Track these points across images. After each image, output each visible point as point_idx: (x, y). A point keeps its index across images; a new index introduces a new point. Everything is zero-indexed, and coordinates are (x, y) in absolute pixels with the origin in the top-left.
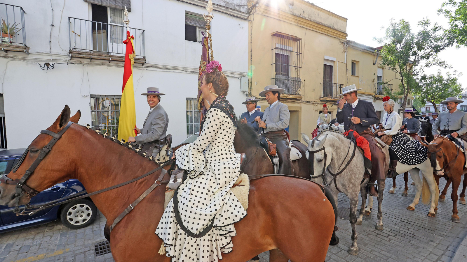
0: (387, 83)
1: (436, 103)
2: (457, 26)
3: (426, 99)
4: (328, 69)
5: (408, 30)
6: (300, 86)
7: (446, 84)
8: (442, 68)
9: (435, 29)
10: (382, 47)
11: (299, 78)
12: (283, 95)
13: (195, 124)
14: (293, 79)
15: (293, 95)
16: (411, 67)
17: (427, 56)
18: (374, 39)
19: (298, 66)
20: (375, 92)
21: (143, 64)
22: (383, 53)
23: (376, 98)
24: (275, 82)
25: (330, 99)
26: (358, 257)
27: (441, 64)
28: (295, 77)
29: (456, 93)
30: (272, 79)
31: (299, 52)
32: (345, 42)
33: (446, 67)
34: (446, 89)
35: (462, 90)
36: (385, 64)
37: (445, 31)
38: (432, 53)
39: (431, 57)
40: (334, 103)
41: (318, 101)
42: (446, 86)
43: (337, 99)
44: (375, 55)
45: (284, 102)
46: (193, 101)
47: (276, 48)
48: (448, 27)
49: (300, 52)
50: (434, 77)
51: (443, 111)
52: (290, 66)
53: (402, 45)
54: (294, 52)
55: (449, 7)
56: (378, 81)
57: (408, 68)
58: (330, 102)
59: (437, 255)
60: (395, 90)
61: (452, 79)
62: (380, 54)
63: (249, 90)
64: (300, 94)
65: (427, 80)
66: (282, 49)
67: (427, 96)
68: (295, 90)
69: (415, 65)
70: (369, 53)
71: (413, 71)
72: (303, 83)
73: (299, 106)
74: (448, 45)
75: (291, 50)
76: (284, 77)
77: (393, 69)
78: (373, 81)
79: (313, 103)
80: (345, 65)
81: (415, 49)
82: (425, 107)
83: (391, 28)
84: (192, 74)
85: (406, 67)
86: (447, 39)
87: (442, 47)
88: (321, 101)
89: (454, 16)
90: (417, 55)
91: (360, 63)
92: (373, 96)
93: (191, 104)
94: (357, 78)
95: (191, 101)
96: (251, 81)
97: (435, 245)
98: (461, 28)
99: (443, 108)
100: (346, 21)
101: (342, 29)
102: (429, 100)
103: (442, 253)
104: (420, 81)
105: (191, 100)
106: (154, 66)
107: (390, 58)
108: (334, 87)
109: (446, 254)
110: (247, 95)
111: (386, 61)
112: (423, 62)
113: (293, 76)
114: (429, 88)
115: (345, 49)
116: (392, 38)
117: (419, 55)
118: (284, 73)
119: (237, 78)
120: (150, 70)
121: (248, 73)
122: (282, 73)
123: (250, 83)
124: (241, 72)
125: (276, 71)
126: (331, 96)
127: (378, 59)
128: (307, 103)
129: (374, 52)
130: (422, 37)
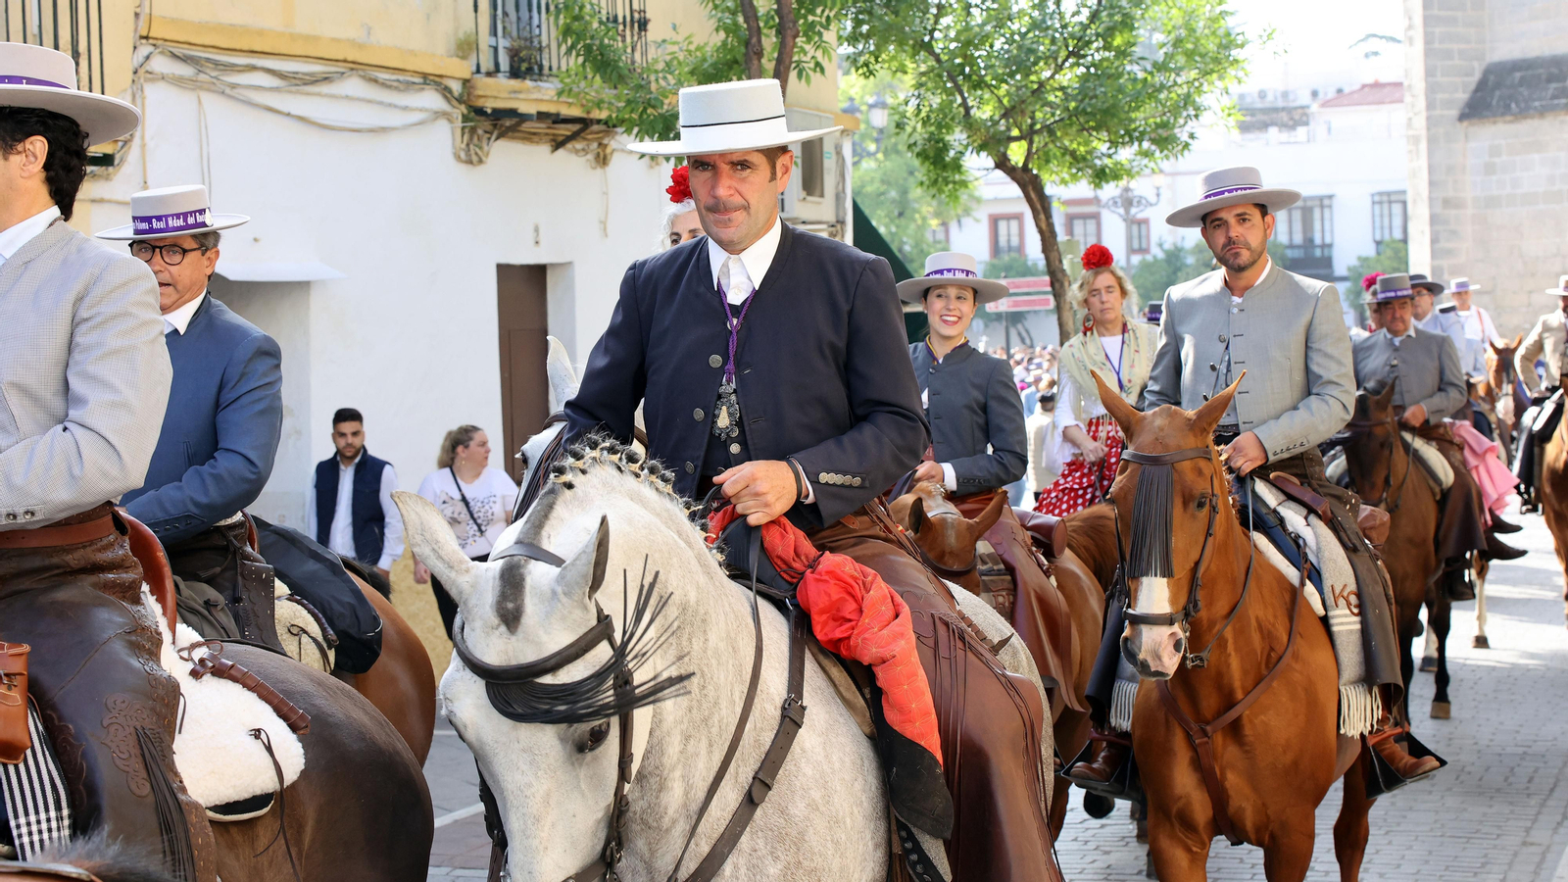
3: (959, 137)
20: (466, 47)
23: (480, 112)
29: (1193, 74)
60: (669, 35)
67: (964, 103)
82: (982, 214)
92: (456, 87)
102: (993, 143)
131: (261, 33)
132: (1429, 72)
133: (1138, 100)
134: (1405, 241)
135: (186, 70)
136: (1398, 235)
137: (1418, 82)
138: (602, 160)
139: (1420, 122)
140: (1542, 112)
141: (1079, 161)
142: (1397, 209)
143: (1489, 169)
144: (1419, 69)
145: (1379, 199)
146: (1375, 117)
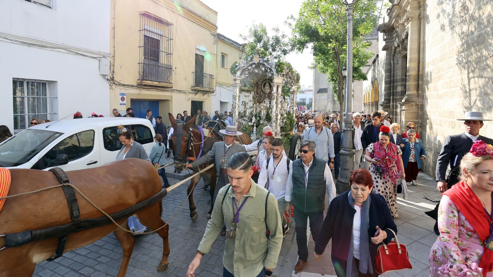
2: (296, 37)
4: (199, 60)
5: (266, 34)
6: (171, 74)
9: (283, 36)
10: (246, 44)
11: (170, 65)
12: (153, 82)
13: (29, 115)
14: (163, 66)
15: (164, 83)
18: (240, 36)
19: (169, 53)
22: (248, 49)
23: (241, 89)
24: (143, 68)
25: (202, 89)
28: (165, 63)
30: (140, 63)
31: (170, 37)
32: (215, 34)
35: (300, 87)
37: (289, 39)
40: (205, 93)
41: (190, 90)
43: (208, 89)
44: (240, 51)
45: (153, 90)
46: (25, 83)
47: (145, 30)
48: (291, 36)
49: (172, 38)
52: (161, 51)
53: (261, 45)
54: (165, 37)
55: (291, 21)
58: (202, 92)
62: (245, 50)
63: (111, 74)
64: (171, 82)
66: (152, 32)
68: (165, 77)
70: (236, 48)
72: (175, 71)
73: (171, 95)
74: (291, 50)
75: (162, 34)
76: (153, 63)
79: (184, 92)
80: (215, 56)
81: (270, 50)
83: (253, 29)
84: (23, 45)
86: (291, 46)
87: (288, 52)
88: (192, 90)
89: (294, 29)
90: (272, 55)
91: (228, 56)
93: (22, 87)
94: (227, 70)
96: (114, 63)
98: (299, 39)
100: (217, 15)
101: (213, 22)
105: (21, 82)
108: (205, 77)
110: (108, 80)
113: (163, 63)
115: (215, 41)
116: (254, 37)
117: (273, 55)
118: (154, 58)
119: (94, 58)
121: (110, 54)
122: (151, 58)
123: (112, 65)
124: (100, 52)
125: (145, 54)
126: (202, 86)
127: (243, 54)
128: (179, 92)
129: (240, 48)
130: (275, 41)
131: (225, 83)
132: (315, 89)
134: (312, 102)
135: (219, 85)
137: (314, 90)
139: (314, 93)
140: (324, 93)
143: (319, 97)
144: (314, 89)
145: (310, 99)
146: (310, 92)
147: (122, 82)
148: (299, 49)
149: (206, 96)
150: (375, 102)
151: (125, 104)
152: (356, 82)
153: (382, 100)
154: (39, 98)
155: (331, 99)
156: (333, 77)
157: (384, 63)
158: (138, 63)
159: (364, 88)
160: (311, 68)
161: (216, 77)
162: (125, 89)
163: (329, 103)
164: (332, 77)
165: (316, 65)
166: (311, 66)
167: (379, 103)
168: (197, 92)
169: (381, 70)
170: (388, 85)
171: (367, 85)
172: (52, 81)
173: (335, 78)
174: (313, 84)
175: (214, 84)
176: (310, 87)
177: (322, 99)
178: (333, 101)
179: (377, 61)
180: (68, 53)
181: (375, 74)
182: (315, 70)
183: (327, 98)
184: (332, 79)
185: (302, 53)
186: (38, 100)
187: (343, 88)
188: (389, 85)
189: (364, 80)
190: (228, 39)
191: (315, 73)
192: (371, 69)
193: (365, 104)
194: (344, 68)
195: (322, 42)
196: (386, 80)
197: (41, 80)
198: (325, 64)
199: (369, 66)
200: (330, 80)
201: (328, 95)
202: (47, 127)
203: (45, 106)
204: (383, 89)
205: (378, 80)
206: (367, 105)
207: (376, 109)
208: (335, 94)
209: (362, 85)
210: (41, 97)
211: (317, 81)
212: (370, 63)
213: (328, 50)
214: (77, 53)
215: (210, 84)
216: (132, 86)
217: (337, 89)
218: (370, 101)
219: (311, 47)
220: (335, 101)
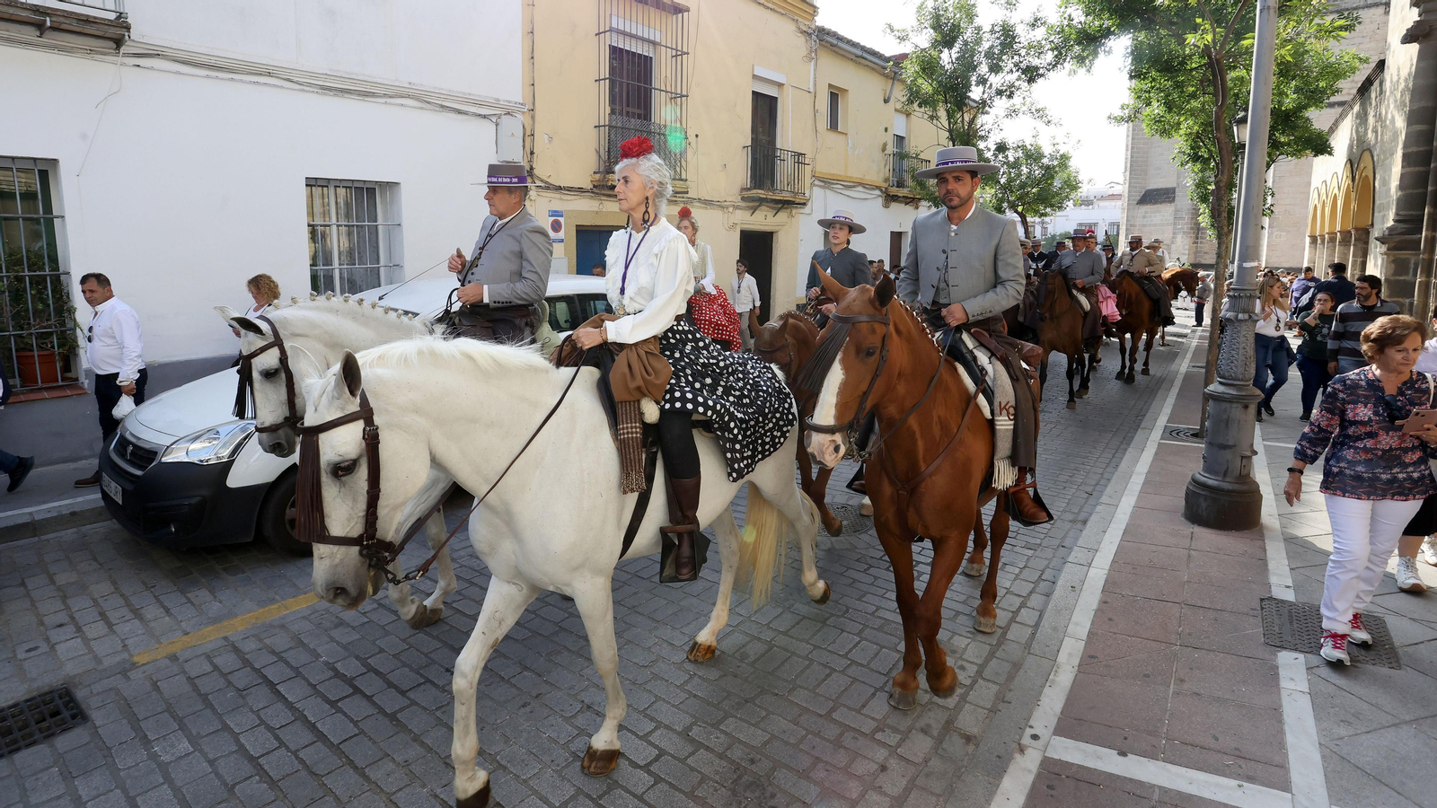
0: (917, 155)
1: (1027, 215)
3: (1005, 205)
4: (765, 109)
5: (971, 16)
6: (684, 154)
7: (1048, 168)
8: (1040, 125)
10: (907, 54)
11: (682, 128)
13: (340, 269)
14: (664, 131)
16: (974, 117)
17: (1008, 92)
18: (889, 31)
19: (679, 92)
20: (886, 180)
21: (118, 42)
22: (910, 69)
23: (889, 195)
24: (607, 138)
25: (770, 195)
26: (843, 631)
27: (1039, 113)
28: (670, 124)
29: (1068, 190)
30: (599, 126)
31: (680, 48)
32: (810, 31)
33: (1049, 122)
34: (1048, 179)
35: (1080, 185)
36: (912, 102)
38: (1019, 82)
39: (1018, 93)
40: (780, 206)
41: (736, 199)
42: (1049, 172)
43: (787, 194)
44: (886, 76)
46: (332, 190)
47: (611, 30)
48: (1054, 19)
49: (685, 50)
50: (1023, 147)
51: (1042, 235)
52: (655, 89)
53: (954, 56)
54: (667, 47)
56: (895, 150)
57: (967, 117)
58: (771, 205)
59: (1019, 596)
61: (1061, 156)
62: (901, 75)
64: (683, 177)
65: (1010, 154)
66: (631, 36)
67: (1008, 196)
69: (982, 113)
70: (873, 69)
71: (978, 127)
72: (693, 144)
74: (1055, 66)
75: (658, 40)
76: (635, 123)
77: (932, 118)
78: (884, 150)
79: (721, 206)
80: (809, 98)
81: (984, 69)
84: (325, 94)
85: (963, 115)
86: (1052, 50)
87: (1041, 71)
90: (987, 86)
91: (851, 96)
92: (884, 189)
93: (326, 200)
94: (843, 137)
95: (325, 189)
96: (533, 130)
97: (1017, 571)
99: (1043, 228)
102: (1013, 207)
103: (1030, 590)
104: (994, 154)
105: (323, 186)
106: (169, 53)
107: (926, 87)
108: (781, 160)
109: (1038, 590)
111: (914, 96)
112: (1001, 105)
113: (663, 122)
114: (1013, 175)
115: (811, 52)
116: (932, 31)
117: (991, 85)
118: (637, 111)
119: (485, 117)
120: (152, 68)
121: (522, 104)
122: (630, 110)
123: (529, 135)
124: (498, 100)
125: (612, 101)
126: (773, 185)
127: (895, 86)
128: (706, 204)
129: (887, 68)
130: (998, 38)
131: (839, 176)
132: (1129, 192)
133: (1053, 197)
134: (1118, 235)
135: (823, 184)
136: (1115, 233)
137: (1126, 195)
138: (917, 208)
139: (1126, 204)
140: (1161, 203)
141: (1036, 212)
142: (1116, 227)
143: (1144, 217)
144: (1127, 191)
145: (1112, 224)
146: (1113, 203)
147: (555, 181)
148: (1081, 60)
149: (782, 216)
150: (1357, 229)
151: (562, 241)
152: (1285, 164)
153: (1387, 219)
154: (362, 226)
155: (1187, 224)
156: (1199, 148)
157: (1407, 86)
158: (595, 127)
159: (1316, 182)
160: (1120, 120)
161: (814, 159)
162: (561, 199)
163: (1179, 237)
164: (1192, 148)
165: (1137, 111)
166: (1118, 113)
167: (1376, 233)
168: (755, 204)
169: (1389, 116)
170: (1417, 169)
171: (1328, 172)
172: (388, 183)
173: (1203, 153)
174: (1125, 177)
175: (808, 180)
176: (1113, 185)
177: (1155, 225)
178: (1192, 229)
179: (1376, 84)
180: (422, 108)
181: (1366, 130)
182: (1133, 130)
183: (1172, 221)
184: (1195, 154)
185: (1089, 71)
186: (358, 233)
187: (1231, 186)
188: (1421, 169)
189: (1315, 156)
190: (849, 42)
191: (1133, 139)
192: (1350, 114)
193: (1314, 239)
194: (1241, 114)
195: (1163, 32)
196: (1410, 150)
197: (365, 181)
198: (1169, 106)
199: (1341, 104)
200: (1186, 158)
201: (1177, 211)
202: (380, 298)
203: (374, 247)
204: (1395, 182)
205: (1375, 154)
206: (1323, 242)
207: (1360, 253)
208: (1203, 207)
209: (1310, 175)
210: (366, 223)
211: (1137, 165)
212: (1349, 94)
213: (1184, 58)
214: (442, 106)
215: (796, 178)
216: (581, 190)
217: (1209, 187)
218: (1338, 228)
219: (1123, 52)
220: (1203, 228)
